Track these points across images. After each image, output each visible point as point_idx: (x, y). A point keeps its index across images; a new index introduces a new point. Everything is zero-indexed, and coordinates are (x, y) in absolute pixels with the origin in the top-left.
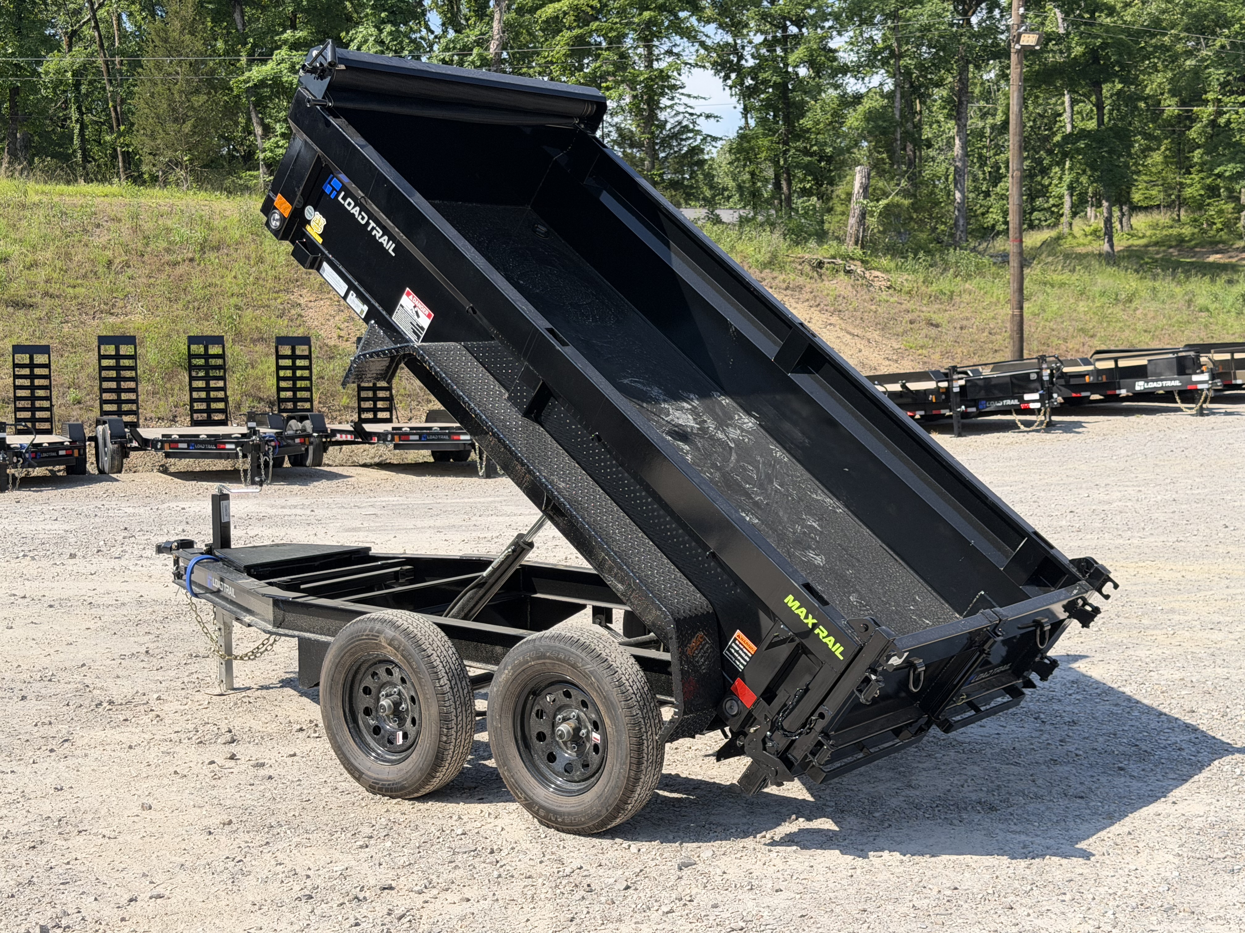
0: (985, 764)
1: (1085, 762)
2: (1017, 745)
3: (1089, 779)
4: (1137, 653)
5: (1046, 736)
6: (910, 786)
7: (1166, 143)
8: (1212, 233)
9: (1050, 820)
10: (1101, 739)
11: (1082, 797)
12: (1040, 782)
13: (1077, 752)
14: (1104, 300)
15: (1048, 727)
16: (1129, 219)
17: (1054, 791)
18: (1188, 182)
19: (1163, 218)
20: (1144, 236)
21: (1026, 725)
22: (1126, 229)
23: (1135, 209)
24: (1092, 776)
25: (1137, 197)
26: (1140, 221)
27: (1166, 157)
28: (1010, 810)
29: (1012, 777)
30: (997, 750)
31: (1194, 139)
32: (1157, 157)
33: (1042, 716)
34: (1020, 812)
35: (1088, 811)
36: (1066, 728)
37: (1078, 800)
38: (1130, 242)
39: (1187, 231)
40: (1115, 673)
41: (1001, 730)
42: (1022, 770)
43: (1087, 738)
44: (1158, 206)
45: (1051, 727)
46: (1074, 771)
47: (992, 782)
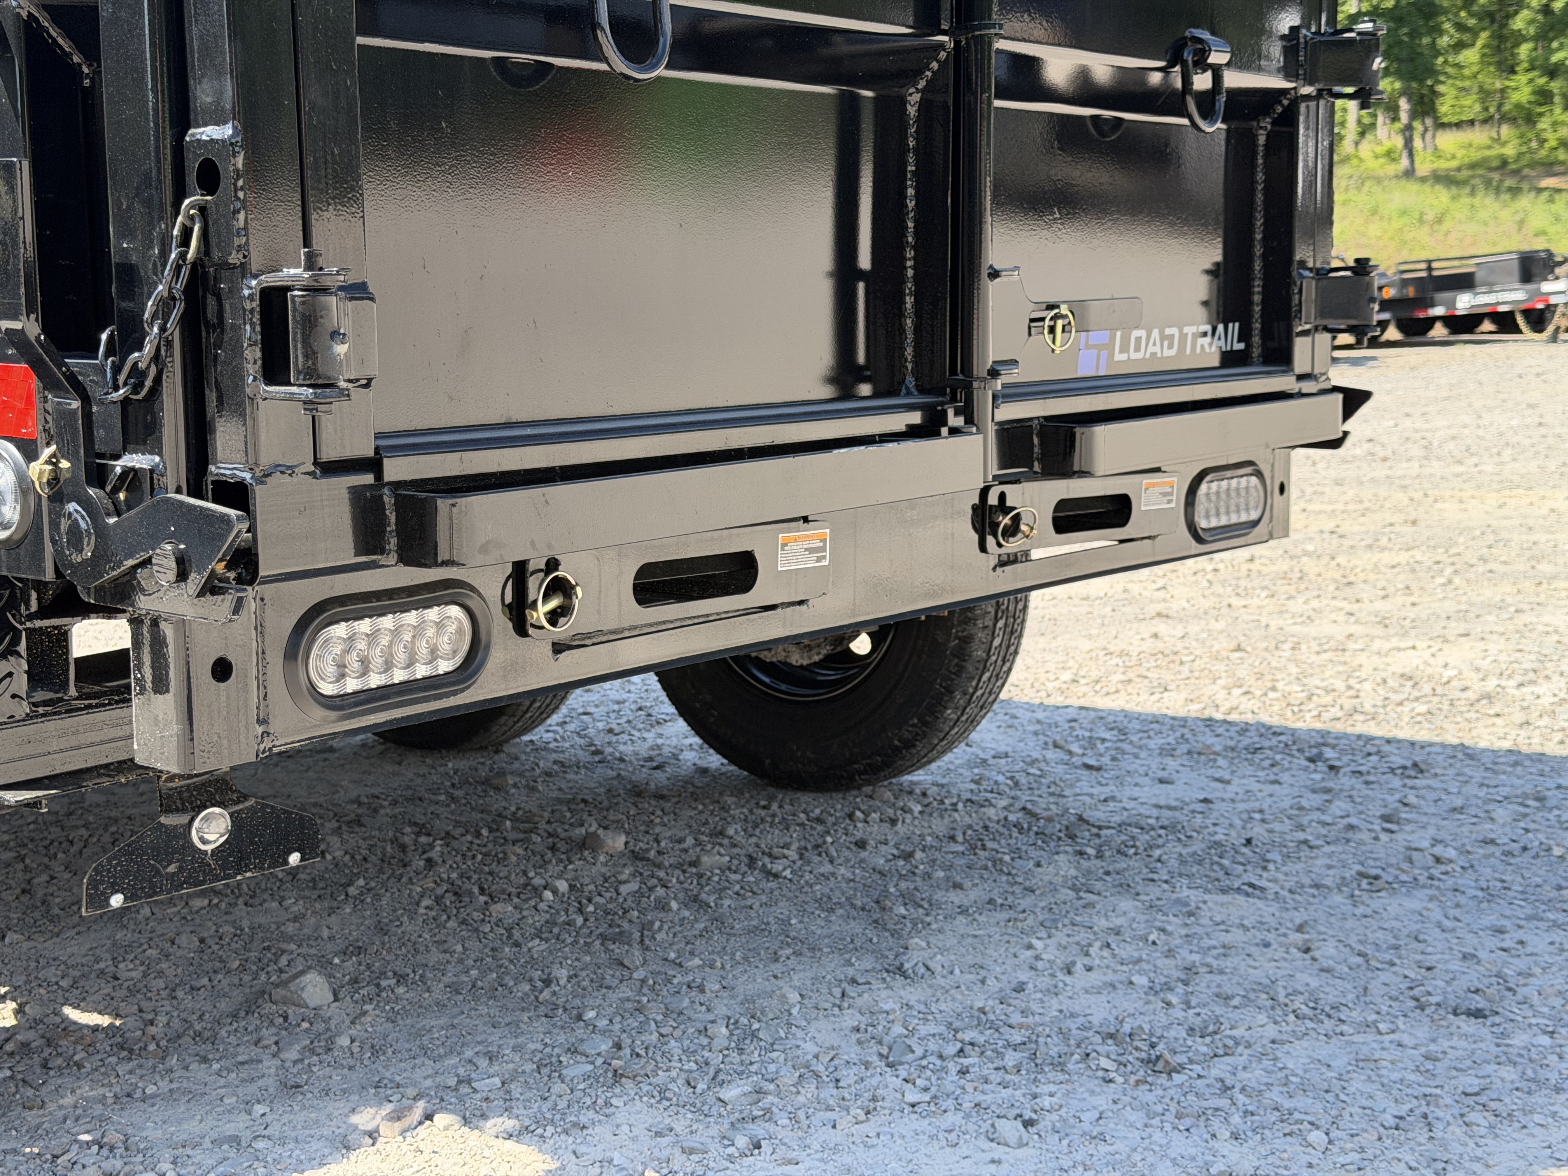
0: (1154, 891)
1: (1466, 881)
2: (1258, 831)
3: (1493, 942)
4: (1546, 619)
5: (1339, 806)
6: (900, 970)
7: (1484, 36)
8: (1543, 153)
9: (1371, 1113)
10: (1501, 813)
11: (1477, 1014)
12: (1327, 952)
13: (1438, 850)
14: (1405, 220)
15: (1345, 781)
16: (1434, 137)
17: (1376, 988)
18: (1512, 84)
19: (1479, 136)
20: (1454, 157)
21: (1285, 777)
22: (1430, 150)
23: (1441, 126)
24: (1501, 931)
25: (1444, 108)
26: (1448, 140)
27: (1484, 55)
28: (1220, 1069)
29: (1236, 936)
30: (1197, 847)
31: (1519, 31)
32: (1470, 56)
33: (1329, 753)
34: (1255, 1076)
35: (1508, 1073)
36: (1396, 782)
37: (1468, 1026)
38: (1435, 166)
39: (1510, 151)
40: (1503, 658)
41: (1215, 791)
42: (1267, 910)
43: (1459, 810)
44: (1472, 122)
45: (1357, 783)
46: (1437, 914)
47: (1170, 953)
